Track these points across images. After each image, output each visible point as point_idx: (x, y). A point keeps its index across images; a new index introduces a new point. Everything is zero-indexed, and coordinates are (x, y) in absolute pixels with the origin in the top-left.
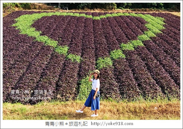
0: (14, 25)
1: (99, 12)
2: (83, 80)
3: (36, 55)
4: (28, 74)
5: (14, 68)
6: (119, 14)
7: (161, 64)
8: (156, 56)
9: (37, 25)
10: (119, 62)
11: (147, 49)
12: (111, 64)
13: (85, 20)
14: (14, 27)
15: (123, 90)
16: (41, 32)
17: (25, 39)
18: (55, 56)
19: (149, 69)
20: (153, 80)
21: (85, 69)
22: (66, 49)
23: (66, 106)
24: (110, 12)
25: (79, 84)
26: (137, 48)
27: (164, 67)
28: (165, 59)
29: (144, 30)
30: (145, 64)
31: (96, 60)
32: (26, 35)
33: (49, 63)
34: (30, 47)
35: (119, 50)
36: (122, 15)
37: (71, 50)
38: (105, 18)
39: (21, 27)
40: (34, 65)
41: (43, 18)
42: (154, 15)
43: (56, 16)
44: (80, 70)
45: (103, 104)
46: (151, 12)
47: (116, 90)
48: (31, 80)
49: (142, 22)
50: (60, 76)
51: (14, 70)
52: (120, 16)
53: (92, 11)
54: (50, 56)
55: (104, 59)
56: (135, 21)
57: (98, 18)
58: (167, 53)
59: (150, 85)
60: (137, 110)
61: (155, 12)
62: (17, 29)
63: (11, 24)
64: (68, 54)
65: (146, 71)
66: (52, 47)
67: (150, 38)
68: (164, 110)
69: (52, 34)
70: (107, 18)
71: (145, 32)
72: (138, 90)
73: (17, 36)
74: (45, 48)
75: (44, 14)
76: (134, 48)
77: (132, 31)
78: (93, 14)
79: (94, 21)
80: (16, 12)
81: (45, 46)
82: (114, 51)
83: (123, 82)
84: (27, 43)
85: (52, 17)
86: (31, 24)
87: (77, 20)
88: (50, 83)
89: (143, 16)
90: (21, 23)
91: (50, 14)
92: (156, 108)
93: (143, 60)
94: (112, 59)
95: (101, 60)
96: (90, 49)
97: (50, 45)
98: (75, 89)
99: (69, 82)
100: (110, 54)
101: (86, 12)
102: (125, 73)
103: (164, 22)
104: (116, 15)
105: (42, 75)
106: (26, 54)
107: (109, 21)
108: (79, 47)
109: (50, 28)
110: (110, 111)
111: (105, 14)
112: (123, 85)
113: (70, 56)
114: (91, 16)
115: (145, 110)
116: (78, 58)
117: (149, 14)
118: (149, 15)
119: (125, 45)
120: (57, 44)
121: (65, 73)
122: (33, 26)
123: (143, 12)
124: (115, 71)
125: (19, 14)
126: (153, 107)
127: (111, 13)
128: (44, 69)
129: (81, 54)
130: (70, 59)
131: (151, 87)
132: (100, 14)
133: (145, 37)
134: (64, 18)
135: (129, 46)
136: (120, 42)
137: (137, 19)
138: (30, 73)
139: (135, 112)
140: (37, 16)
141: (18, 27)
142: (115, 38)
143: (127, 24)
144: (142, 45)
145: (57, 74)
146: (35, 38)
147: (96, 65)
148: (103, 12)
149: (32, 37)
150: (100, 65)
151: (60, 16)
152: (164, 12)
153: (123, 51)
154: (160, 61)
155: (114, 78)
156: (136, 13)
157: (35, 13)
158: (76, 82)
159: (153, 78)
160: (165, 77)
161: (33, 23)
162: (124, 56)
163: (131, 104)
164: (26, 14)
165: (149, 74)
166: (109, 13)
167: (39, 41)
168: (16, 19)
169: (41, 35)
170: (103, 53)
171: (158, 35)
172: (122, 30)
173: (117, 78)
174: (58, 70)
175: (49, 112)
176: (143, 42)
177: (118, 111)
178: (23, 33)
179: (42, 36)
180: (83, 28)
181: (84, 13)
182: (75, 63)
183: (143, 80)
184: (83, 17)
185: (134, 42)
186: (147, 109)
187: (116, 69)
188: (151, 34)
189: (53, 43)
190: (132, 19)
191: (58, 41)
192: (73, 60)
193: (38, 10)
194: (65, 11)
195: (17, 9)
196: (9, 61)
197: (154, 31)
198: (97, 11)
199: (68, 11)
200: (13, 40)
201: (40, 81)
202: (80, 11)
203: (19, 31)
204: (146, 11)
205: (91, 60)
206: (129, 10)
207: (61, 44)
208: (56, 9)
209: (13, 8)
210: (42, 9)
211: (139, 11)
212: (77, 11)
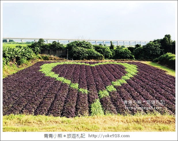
0: (40, 70)
1: (93, 61)
2: (92, 105)
3: (59, 89)
4: (56, 101)
5: (47, 97)
6: (107, 63)
7: (140, 94)
8: (136, 89)
9: (55, 70)
10: (113, 93)
11: (130, 85)
12: (108, 94)
13: (85, 67)
14: (41, 72)
16: (59, 75)
17: (49, 79)
18: (70, 90)
19: (133, 97)
21: (92, 98)
22: (77, 85)
24: (100, 61)
25: (90, 107)
26: (123, 85)
27: (142, 96)
28: (142, 91)
29: (125, 73)
30: (130, 94)
31: (98, 92)
32: (49, 77)
33: (68, 94)
34: (53, 84)
35: (112, 86)
36: (109, 63)
37: (81, 86)
38: (98, 65)
40: (59, 95)
41: (58, 66)
42: (129, 63)
43: (66, 64)
44: (88, 99)
47: (115, 111)
48: (59, 105)
49: (122, 68)
50: (77, 102)
51: (47, 99)
52: (108, 64)
53: (89, 61)
54: (67, 90)
55: (103, 91)
57: (93, 65)
58: (143, 88)
61: (129, 61)
62: (43, 73)
63: (38, 70)
64: (79, 89)
65: (131, 99)
66: (68, 84)
67: (130, 78)
68: (155, 120)
69: (66, 76)
70: (100, 65)
71: (126, 74)
73: (44, 77)
74: (63, 85)
75: (58, 63)
76: (121, 84)
77: (117, 74)
78: (90, 63)
79: (91, 67)
80: (40, 62)
82: (108, 86)
83: (118, 106)
84: (51, 82)
85: (63, 65)
86: (51, 70)
87: (80, 67)
88: (72, 107)
89: (122, 64)
90: (45, 69)
91: (62, 63)
92: (149, 119)
93: (128, 92)
94: (108, 91)
95: (101, 92)
96: (93, 85)
97: (67, 83)
98: (88, 110)
99: (84, 106)
100: (106, 88)
101: (85, 61)
102: (118, 100)
103: (137, 68)
104: (105, 63)
105: (65, 102)
106: (52, 89)
107: (101, 67)
108: (85, 84)
109: (64, 72)
111: (97, 63)
112: (119, 108)
113: (81, 90)
114: (88, 64)
116: (86, 91)
117: (126, 62)
118: (126, 63)
119: (115, 82)
120: (70, 82)
121: (80, 100)
122: (53, 71)
123: (122, 61)
124: (111, 99)
125: (41, 63)
127: (101, 62)
128: (66, 98)
129: (87, 88)
130: (81, 92)
132: (94, 63)
133: (127, 77)
134: (71, 65)
135: (117, 83)
136: (111, 81)
137: (119, 66)
138: (58, 101)
140: (54, 65)
141: (44, 72)
142: (107, 78)
143: (113, 69)
144: (126, 82)
145: (75, 101)
146: (56, 79)
147: (98, 95)
148: (96, 61)
149: (53, 78)
150: (101, 96)
151: (69, 65)
152: (136, 62)
153: (114, 86)
154: (139, 92)
155: (112, 103)
156: (118, 62)
157: (52, 62)
158: (88, 106)
162: (115, 90)
164: (46, 63)
166: (99, 62)
167: (59, 81)
168: (41, 67)
170: (102, 88)
171: (134, 76)
172: (111, 73)
173: (114, 104)
174: (75, 99)
176: (126, 80)
178: (47, 75)
179: (60, 77)
180: (85, 72)
182: (85, 94)
185: (120, 80)
187: (112, 97)
188: (130, 75)
190: (116, 66)
191: (71, 80)
192: (83, 92)
193: (53, 61)
194: (71, 61)
195: (40, 60)
196: (42, 93)
197: (132, 73)
198: (92, 61)
199: (73, 61)
200: (42, 80)
201: (65, 105)
202: (81, 61)
203: (44, 74)
204: (124, 61)
205: (95, 92)
206: (112, 60)
207: (74, 82)
208: (65, 60)
209: (38, 60)
210: (56, 60)
211: (119, 61)
212: (79, 61)
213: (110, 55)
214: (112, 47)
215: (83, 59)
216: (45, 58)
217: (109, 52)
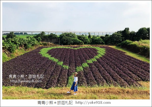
0: (39, 53)
2: (70, 77)
3: (49, 66)
5: (39, 72)
6: (85, 47)
7: (105, 69)
9: (49, 52)
10: (86, 69)
11: (99, 62)
12: (82, 69)
14: (40, 54)
15: (88, 82)
16: (51, 55)
17: (44, 58)
18: (57, 66)
19: (100, 71)
20: (102, 77)
21: (70, 72)
22: (62, 63)
23: (62, 89)
25: (68, 79)
26: (94, 62)
28: (107, 67)
29: (97, 54)
30: (98, 69)
31: (76, 68)
32: (44, 57)
33: (54, 69)
34: (46, 62)
35: (86, 63)
37: (64, 63)
39: (42, 54)
40: (48, 70)
42: (101, 47)
43: (58, 48)
44: (68, 73)
45: (79, 88)
46: (99, 46)
47: (85, 82)
48: (46, 77)
49: (95, 50)
50: (59, 75)
52: (86, 48)
53: (73, 46)
54: (55, 66)
56: (93, 50)
57: (76, 49)
58: (107, 64)
59: (101, 79)
60: (95, 91)
61: (101, 46)
62: (41, 54)
63: (38, 52)
65: (98, 73)
66: (56, 62)
67: (100, 57)
69: (56, 56)
70: (80, 49)
71: (97, 55)
72: (95, 82)
73: (41, 57)
74: (53, 63)
75: (53, 48)
76: (93, 62)
77: (91, 54)
78: (74, 47)
79: (74, 50)
81: (53, 62)
82: (84, 64)
84: (45, 60)
85: (56, 49)
86: (47, 52)
87: (67, 50)
88: (55, 79)
89: (96, 48)
90: (43, 52)
91: (55, 48)
92: (104, 90)
93: (97, 67)
94: (83, 67)
95: (78, 68)
96: (73, 62)
98: (66, 81)
99: (63, 78)
100: (82, 65)
102: (89, 74)
103: (105, 50)
104: (84, 47)
105: (51, 75)
106: (44, 65)
107: (81, 50)
108: (68, 62)
109: (55, 54)
110: (83, 92)
111: (79, 47)
112: (88, 79)
113: (64, 66)
114: (73, 48)
115: (99, 91)
116: (67, 67)
117: (98, 47)
118: (99, 47)
119: (88, 61)
120: (58, 61)
121: (62, 74)
122: (48, 53)
124: (84, 73)
125: (42, 48)
126: (102, 90)
127: (82, 47)
128: (52, 72)
129: (68, 65)
130: (64, 68)
131: (101, 80)
132: (77, 47)
133: (97, 57)
135: (90, 61)
136: (86, 59)
139: (94, 92)
140: (49, 49)
142: (84, 58)
143: (89, 51)
144: (96, 60)
145: (58, 75)
146: (48, 58)
149: (47, 58)
150: (77, 70)
151: (60, 48)
152: (105, 46)
153: (87, 63)
154: (105, 68)
155: (84, 76)
156: (93, 47)
157: (49, 47)
159: (102, 76)
160: (107, 75)
162: (88, 66)
163: (92, 88)
164: (45, 48)
165: (100, 74)
166: (80, 47)
167: (50, 59)
168: (41, 50)
169: (51, 57)
170: (79, 64)
171: (103, 56)
172: (87, 54)
173: (86, 76)
174: (59, 73)
175: (54, 92)
176: (96, 59)
177: (86, 92)
178: (43, 56)
180: (69, 53)
181: (70, 47)
182: (66, 69)
183: (97, 77)
184: (69, 49)
185: (92, 59)
186: (100, 91)
188: (100, 56)
189: (56, 60)
190: (91, 49)
191: (59, 59)
193: (50, 46)
194: (62, 46)
195: (41, 46)
196: (37, 69)
197: (101, 54)
198: (76, 46)
199: (63, 46)
200: (39, 59)
201: (50, 78)
202: (68, 46)
203: (41, 55)
204: (97, 45)
205: (73, 68)
206: (89, 45)
207: (60, 60)
208: (58, 45)
209: (39, 45)
210: (52, 46)
211: (94, 45)
212: (67, 46)
213: (88, 42)
214: (89, 36)
215: (69, 45)
216: (44, 44)
217: (87, 40)
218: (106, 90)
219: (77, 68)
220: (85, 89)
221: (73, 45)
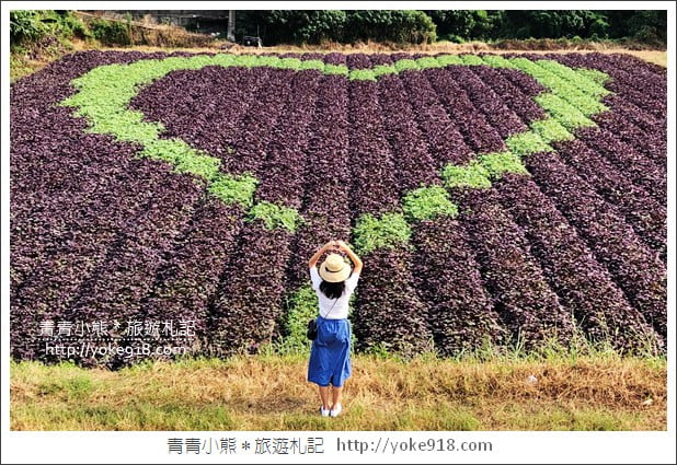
0: (68, 102)
1: (371, 52)
2: (304, 293)
3: (144, 206)
4: (111, 271)
5: (66, 251)
6: (445, 61)
7: (583, 235)
8: (567, 208)
9: (148, 102)
10: (433, 232)
11: (538, 183)
12: (404, 235)
13: (322, 81)
14: (69, 110)
15: (441, 327)
16: (161, 126)
17: (105, 149)
18: (208, 210)
19: (538, 251)
20: (547, 293)
22: (248, 184)
24: (412, 53)
25: (287, 306)
26: (500, 181)
27: (592, 244)
28: (598, 218)
29: (530, 115)
30: (527, 235)
31: (353, 224)
32: (108, 138)
33: (187, 233)
34: (121, 178)
35: (437, 188)
36: (456, 61)
37: (266, 190)
38: (392, 74)
39: (91, 110)
40: (135, 239)
41: (173, 75)
42: (572, 62)
43: (218, 68)
44: (293, 257)
46: (563, 52)
47: (417, 326)
48: (121, 291)
49: (523, 89)
50: (223, 277)
51: (64, 257)
52: (448, 68)
53: (349, 51)
54: (189, 208)
55: (379, 219)
56: (503, 83)
57: (366, 74)
58: (607, 198)
59: (538, 308)
61: (575, 50)
62: (77, 115)
63: (59, 98)
64: (255, 203)
65: (526, 260)
66: (200, 178)
67: (553, 144)
69: (200, 134)
70: (402, 75)
71: (535, 124)
72: (496, 327)
73: (78, 140)
74: (175, 183)
75: (177, 64)
76: (492, 179)
77: (489, 120)
78: (352, 62)
79: (352, 86)
80: (78, 54)
81: (174, 175)
82: (418, 192)
83: (443, 298)
84: (111, 164)
85: (201, 73)
86: (127, 99)
87: (292, 84)
88: (188, 304)
89: (531, 67)
90: (94, 93)
91: (198, 63)
93: (521, 221)
94: (410, 219)
95: (368, 223)
96: (333, 184)
97: (193, 171)
98: (272, 322)
99: (254, 300)
100: (404, 203)
101: (327, 52)
102: (451, 268)
103: (607, 86)
104: (434, 63)
105: (159, 277)
106: (107, 203)
107: (407, 87)
108: (293, 177)
109: (193, 113)
111: (394, 59)
112: (443, 309)
113: (261, 211)
114: (342, 69)
116: (289, 218)
117: (553, 57)
118: (554, 63)
119: (459, 169)
120: (217, 168)
121: (241, 267)
122: (136, 104)
123: (531, 52)
124: (416, 261)
125: (85, 63)
127: (416, 57)
128: (168, 256)
129: (299, 202)
130: (259, 221)
131: (539, 316)
132: (375, 61)
133: (533, 141)
134: (247, 74)
135: (472, 175)
136: (441, 157)
137: (509, 79)
138: (120, 269)
140: (149, 71)
141: (83, 110)
142: (423, 147)
143: (471, 95)
144: (522, 168)
146: (140, 148)
147: (352, 241)
148: (389, 53)
149: (129, 144)
150: (364, 242)
151: (234, 70)
152: (607, 52)
153: (450, 190)
154: (580, 225)
155: (411, 284)
156: (506, 57)
157: (146, 57)
158: (278, 298)
159: (552, 284)
160: (593, 281)
161: (134, 94)
162: (452, 210)
164: (113, 61)
165: (538, 271)
166: (406, 56)
167: (155, 158)
168: (77, 82)
169: (162, 135)
170: (379, 199)
171: (580, 133)
172: (452, 117)
173: (424, 286)
174: (219, 260)
176: (524, 158)
178: (99, 129)
179: (164, 142)
180: (312, 112)
181: (317, 56)
182: (277, 232)
183: (513, 293)
184: (313, 73)
185: (492, 158)
187: (422, 252)
188: (554, 130)
189: (200, 165)
190: (490, 76)
191: (222, 156)
192: (270, 225)
193: (154, 49)
194: (252, 50)
195: (79, 46)
196: (47, 227)
197: (568, 118)
198: (366, 49)
199: (261, 49)
200: (62, 154)
201: (153, 295)
202: (305, 49)
203: (84, 123)
204: (542, 47)
205: (336, 223)
206: (481, 44)
207: (233, 167)
208: (218, 43)
209: (67, 42)
210: (168, 44)
211: (518, 47)
212: (294, 50)
215: (314, 41)
216: (108, 30)
218: (546, 380)
219: (360, 228)
220: (396, 372)
221: (344, 42)
